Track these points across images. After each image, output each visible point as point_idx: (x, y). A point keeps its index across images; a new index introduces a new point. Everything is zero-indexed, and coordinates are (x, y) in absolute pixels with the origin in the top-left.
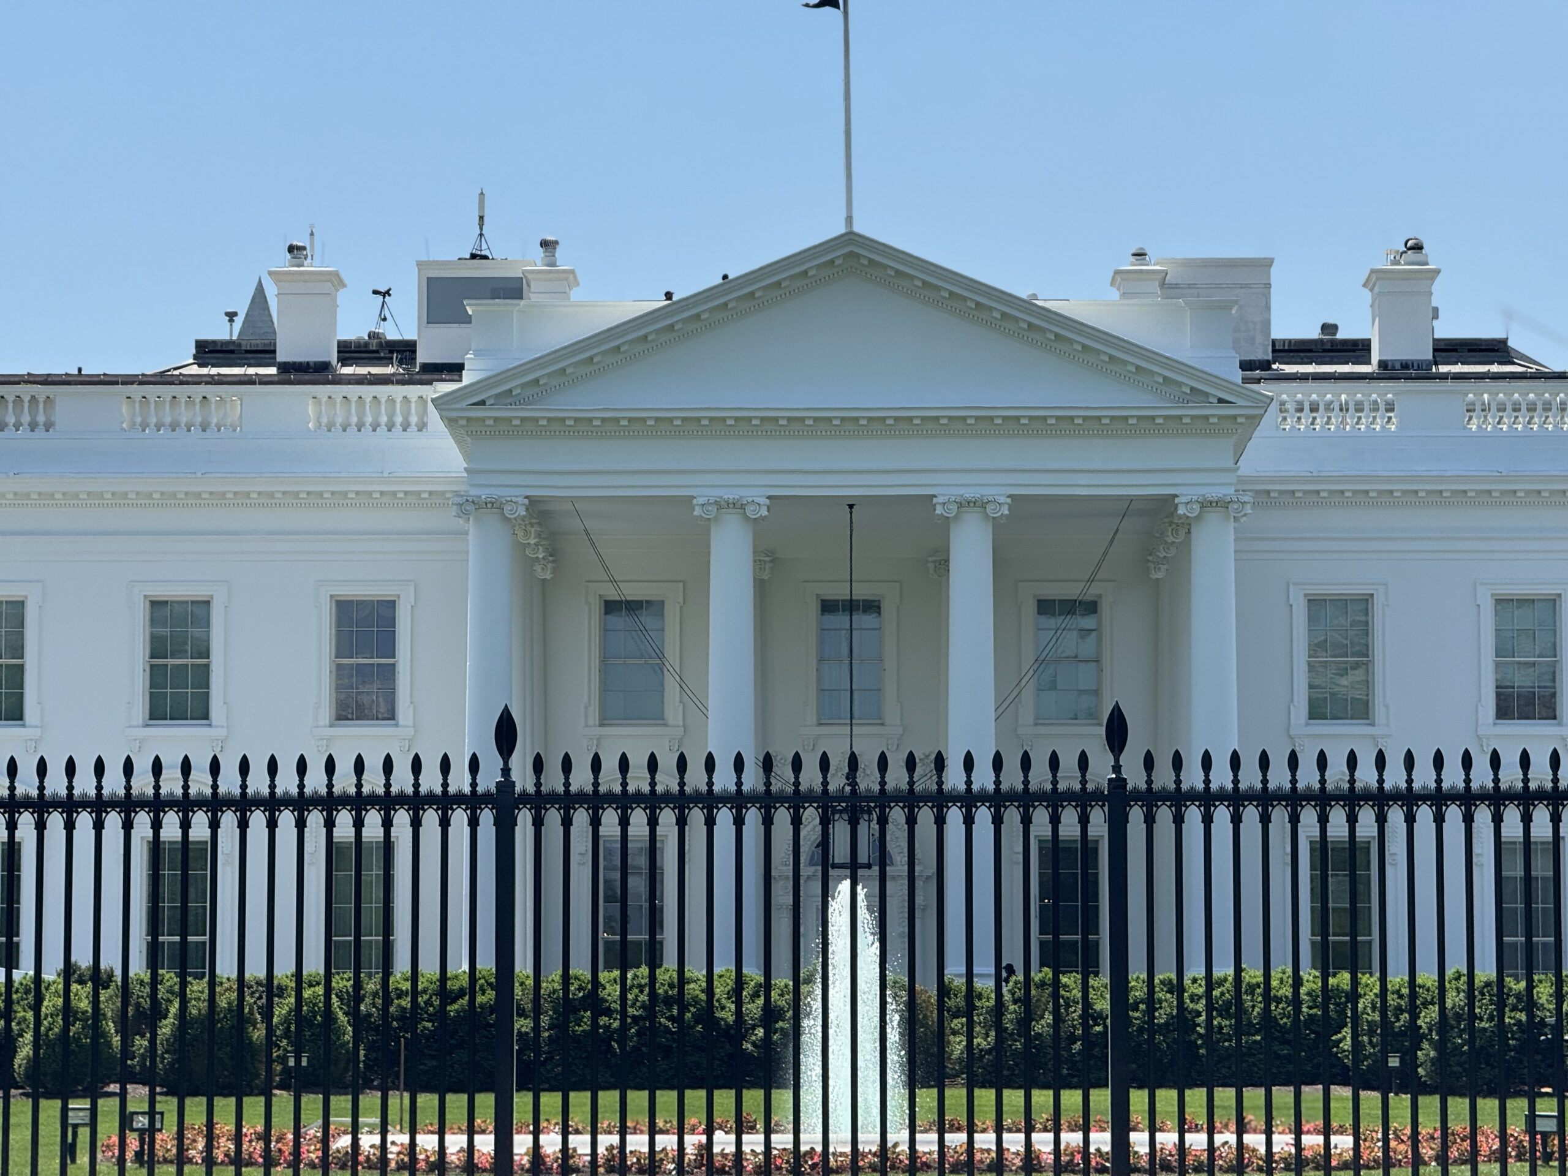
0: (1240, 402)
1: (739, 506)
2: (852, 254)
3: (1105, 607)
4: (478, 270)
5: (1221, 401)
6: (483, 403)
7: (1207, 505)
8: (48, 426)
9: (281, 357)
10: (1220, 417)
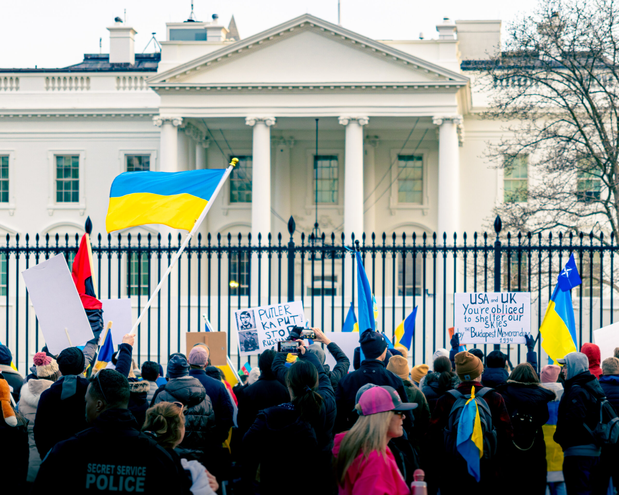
0: (458, 80)
1: (263, 121)
2: (307, 23)
3: (425, 158)
4: (190, 26)
5: (450, 79)
6: (164, 81)
7: (445, 120)
8: (17, 88)
9: (111, 61)
10: (451, 86)
